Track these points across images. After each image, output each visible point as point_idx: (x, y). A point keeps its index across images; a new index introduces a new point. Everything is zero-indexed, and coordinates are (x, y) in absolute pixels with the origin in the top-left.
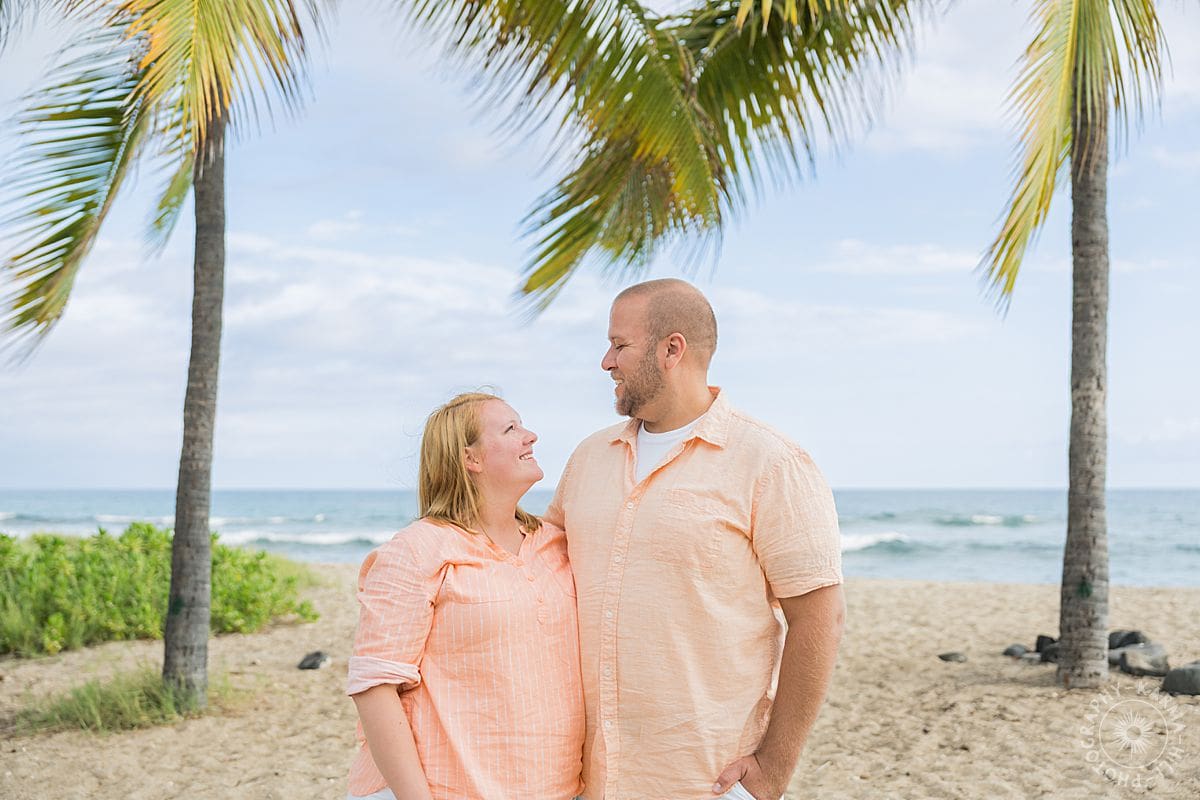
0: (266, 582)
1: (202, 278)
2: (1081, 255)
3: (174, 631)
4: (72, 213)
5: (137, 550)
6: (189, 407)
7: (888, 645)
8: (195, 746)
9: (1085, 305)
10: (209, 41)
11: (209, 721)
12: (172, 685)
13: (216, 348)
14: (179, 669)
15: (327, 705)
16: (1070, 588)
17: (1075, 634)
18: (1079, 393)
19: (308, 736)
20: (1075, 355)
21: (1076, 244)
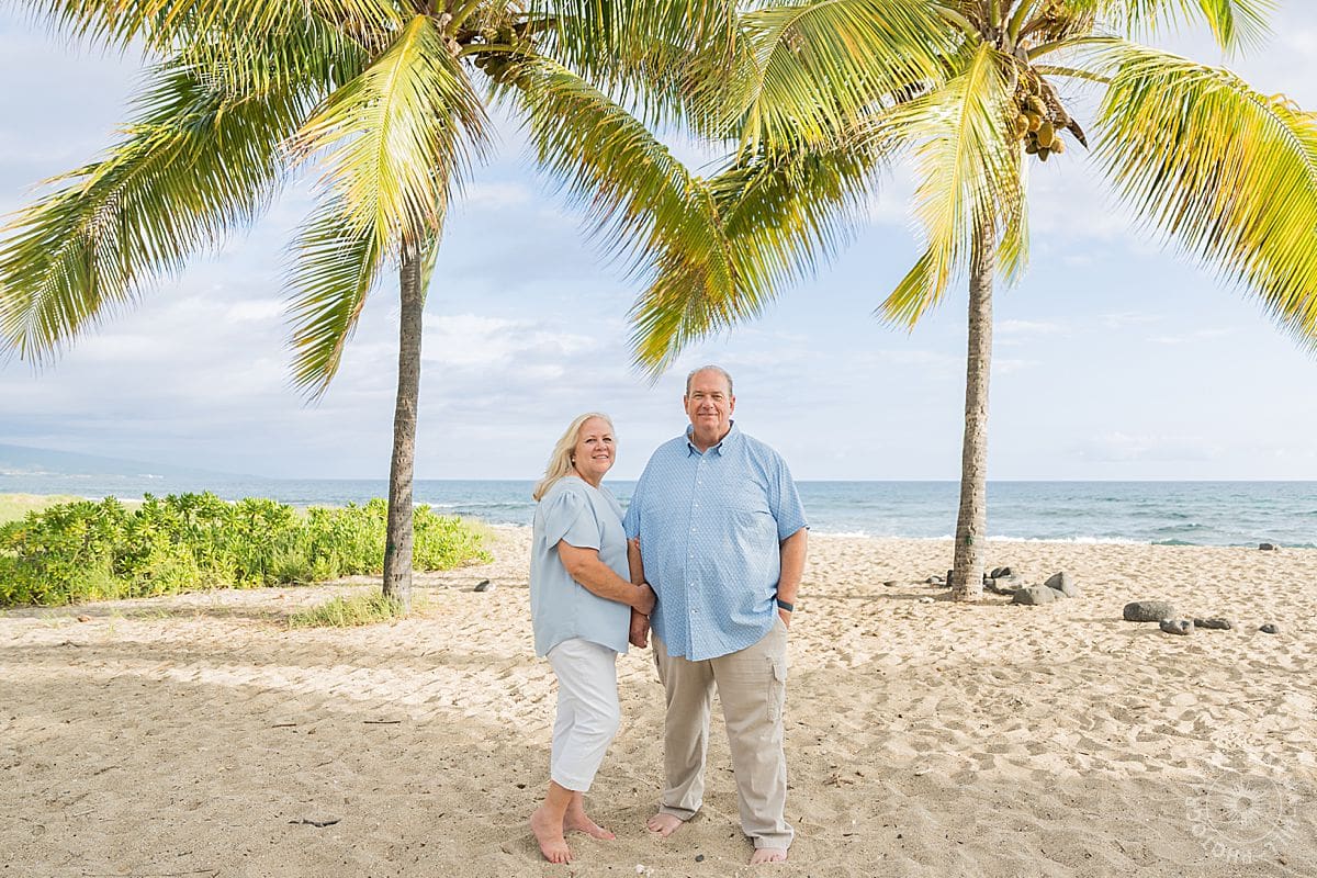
0: (460, 537)
1: (406, 340)
2: (974, 328)
3: (390, 564)
4: (333, 301)
5: (374, 517)
6: (397, 422)
7: (857, 577)
8: (401, 635)
9: (976, 360)
10: (390, 193)
11: (411, 621)
12: (389, 599)
13: (416, 385)
14: (393, 589)
15: (490, 612)
16: (960, 540)
17: (962, 568)
18: (970, 416)
19: (473, 629)
20: (968, 391)
21: (971, 321)
